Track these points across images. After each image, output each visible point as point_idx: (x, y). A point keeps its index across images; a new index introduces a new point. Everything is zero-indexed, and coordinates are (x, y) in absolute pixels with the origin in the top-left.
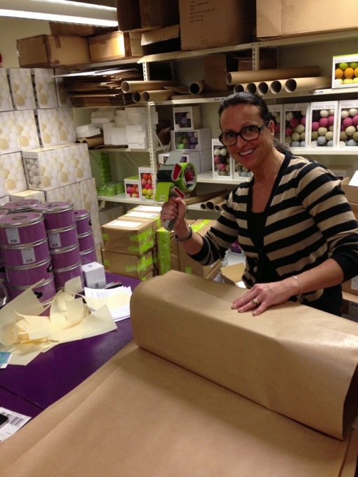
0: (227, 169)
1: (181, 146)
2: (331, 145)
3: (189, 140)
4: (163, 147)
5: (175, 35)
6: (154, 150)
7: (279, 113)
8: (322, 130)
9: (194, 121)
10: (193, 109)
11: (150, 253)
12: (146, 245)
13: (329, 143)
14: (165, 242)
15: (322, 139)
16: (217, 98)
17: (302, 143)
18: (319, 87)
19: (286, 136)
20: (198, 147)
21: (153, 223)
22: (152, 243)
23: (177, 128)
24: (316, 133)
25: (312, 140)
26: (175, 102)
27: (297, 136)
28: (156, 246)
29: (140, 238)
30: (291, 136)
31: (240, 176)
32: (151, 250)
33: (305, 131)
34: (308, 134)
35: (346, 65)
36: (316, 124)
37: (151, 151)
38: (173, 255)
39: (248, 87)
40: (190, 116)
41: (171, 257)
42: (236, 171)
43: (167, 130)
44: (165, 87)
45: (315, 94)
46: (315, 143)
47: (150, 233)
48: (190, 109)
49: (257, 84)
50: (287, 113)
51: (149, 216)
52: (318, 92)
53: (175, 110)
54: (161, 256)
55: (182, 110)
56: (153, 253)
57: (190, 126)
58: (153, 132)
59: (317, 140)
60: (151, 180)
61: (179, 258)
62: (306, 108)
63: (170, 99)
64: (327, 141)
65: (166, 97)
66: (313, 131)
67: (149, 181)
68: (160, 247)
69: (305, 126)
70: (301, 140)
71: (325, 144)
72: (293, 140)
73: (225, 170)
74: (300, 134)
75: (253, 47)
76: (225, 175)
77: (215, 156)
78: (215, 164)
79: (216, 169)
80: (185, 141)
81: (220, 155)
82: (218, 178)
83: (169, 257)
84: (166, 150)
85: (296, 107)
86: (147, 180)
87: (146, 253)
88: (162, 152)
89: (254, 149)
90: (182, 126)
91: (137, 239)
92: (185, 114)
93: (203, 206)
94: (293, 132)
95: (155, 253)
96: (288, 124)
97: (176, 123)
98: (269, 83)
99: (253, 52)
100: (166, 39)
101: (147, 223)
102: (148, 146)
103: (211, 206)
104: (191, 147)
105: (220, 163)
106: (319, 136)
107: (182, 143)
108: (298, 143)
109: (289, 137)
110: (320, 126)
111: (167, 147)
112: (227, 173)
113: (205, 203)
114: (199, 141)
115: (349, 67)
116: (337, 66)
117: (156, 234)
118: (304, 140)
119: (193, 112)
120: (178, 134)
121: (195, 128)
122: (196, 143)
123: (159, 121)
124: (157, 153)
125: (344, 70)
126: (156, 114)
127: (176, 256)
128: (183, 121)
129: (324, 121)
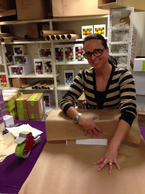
0: (42, 72)
1: (18, 62)
2: (83, 61)
3: (22, 60)
4: (9, 63)
5: (14, 14)
6: (6, 64)
7: (62, 48)
8: (79, 55)
9: (24, 52)
10: (23, 46)
11: (13, 111)
12: (12, 107)
13: (82, 60)
14: (20, 105)
15: (80, 58)
16: (35, 41)
17: (72, 60)
18: (77, 38)
19: (66, 57)
20: (27, 63)
21: (14, 97)
22: (14, 106)
23: (15, 54)
24: (77, 56)
25: (76, 59)
26: (15, 43)
27: (70, 57)
28: (16, 107)
29: (9, 104)
30: (68, 57)
31: (48, 74)
32: (14, 109)
33: (73, 55)
34: (74, 56)
35: (87, 30)
36: (77, 52)
37: (5, 65)
38: (25, 110)
39: (51, 37)
40: (22, 49)
41: (24, 111)
42: (46, 72)
43: (10, 55)
44: (9, 36)
45: (76, 41)
46: (77, 60)
47: (13, 101)
48: (21, 46)
49: (55, 36)
50: (65, 48)
51: (11, 94)
52: (77, 40)
53: (14, 47)
54: (19, 111)
55: (18, 46)
56: (14, 110)
57: (22, 54)
58: (5, 56)
59: (78, 58)
60: (6, 78)
61: (28, 111)
62: (73, 46)
63: (12, 41)
64: (82, 59)
65: (11, 41)
66: (76, 55)
67: (4, 79)
68: (18, 107)
69: (73, 53)
70: (72, 59)
71: (81, 60)
72: (69, 59)
73: (41, 72)
74: (71, 56)
75: (50, 21)
76: (41, 74)
77: (36, 66)
78: (36, 69)
79: (37, 72)
80: (20, 60)
81: (38, 66)
82: (38, 76)
83: (23, 111)
84: (11, 64)
85: (69, 46)
86: (3, 78)
87: (12, 111)
88: (9, 65)
89: (100, 60)
90: (18, 53)
91: (8, 104)
92: (19, 48)
93: (33, 88)
94: (68, 56)
95: (16, 110)
96: (66, 52)
97: (15, 52)
98: (60, 36)
99: (50, 23)
100: (10, 15)
101: (11, 97)
102: (3, 63)
103: (36, 87)
104: (23, 63)
105: (38, 69)
106: (78, 57)
107: (18, 61)
108: (70, 60)
109: (67, 58)
110: (79, 53)
111: (11, 63)
112: (42, 73)
113: (34, 86)
114: (27, 60)
115: (88, 30)
116: (84, 30)
117: (15, 102)
118: (73, 59)
119: (23, 48)
120: (16, 57)
121: (24, 55)
122: (25, 61)
123: (7, 51)
124: (8, 66)
125: (86, 32)
126: (5, 48)
127: (26, 110)
128: (19, 51)
129: (80, 51)
